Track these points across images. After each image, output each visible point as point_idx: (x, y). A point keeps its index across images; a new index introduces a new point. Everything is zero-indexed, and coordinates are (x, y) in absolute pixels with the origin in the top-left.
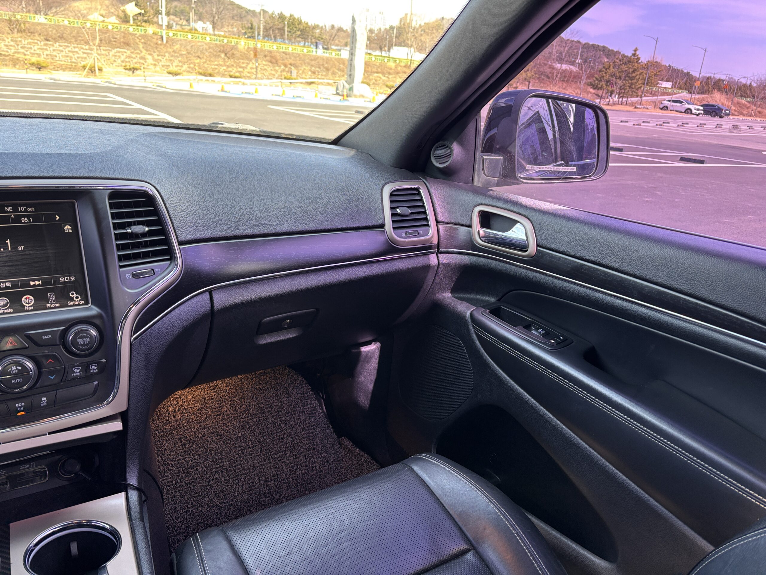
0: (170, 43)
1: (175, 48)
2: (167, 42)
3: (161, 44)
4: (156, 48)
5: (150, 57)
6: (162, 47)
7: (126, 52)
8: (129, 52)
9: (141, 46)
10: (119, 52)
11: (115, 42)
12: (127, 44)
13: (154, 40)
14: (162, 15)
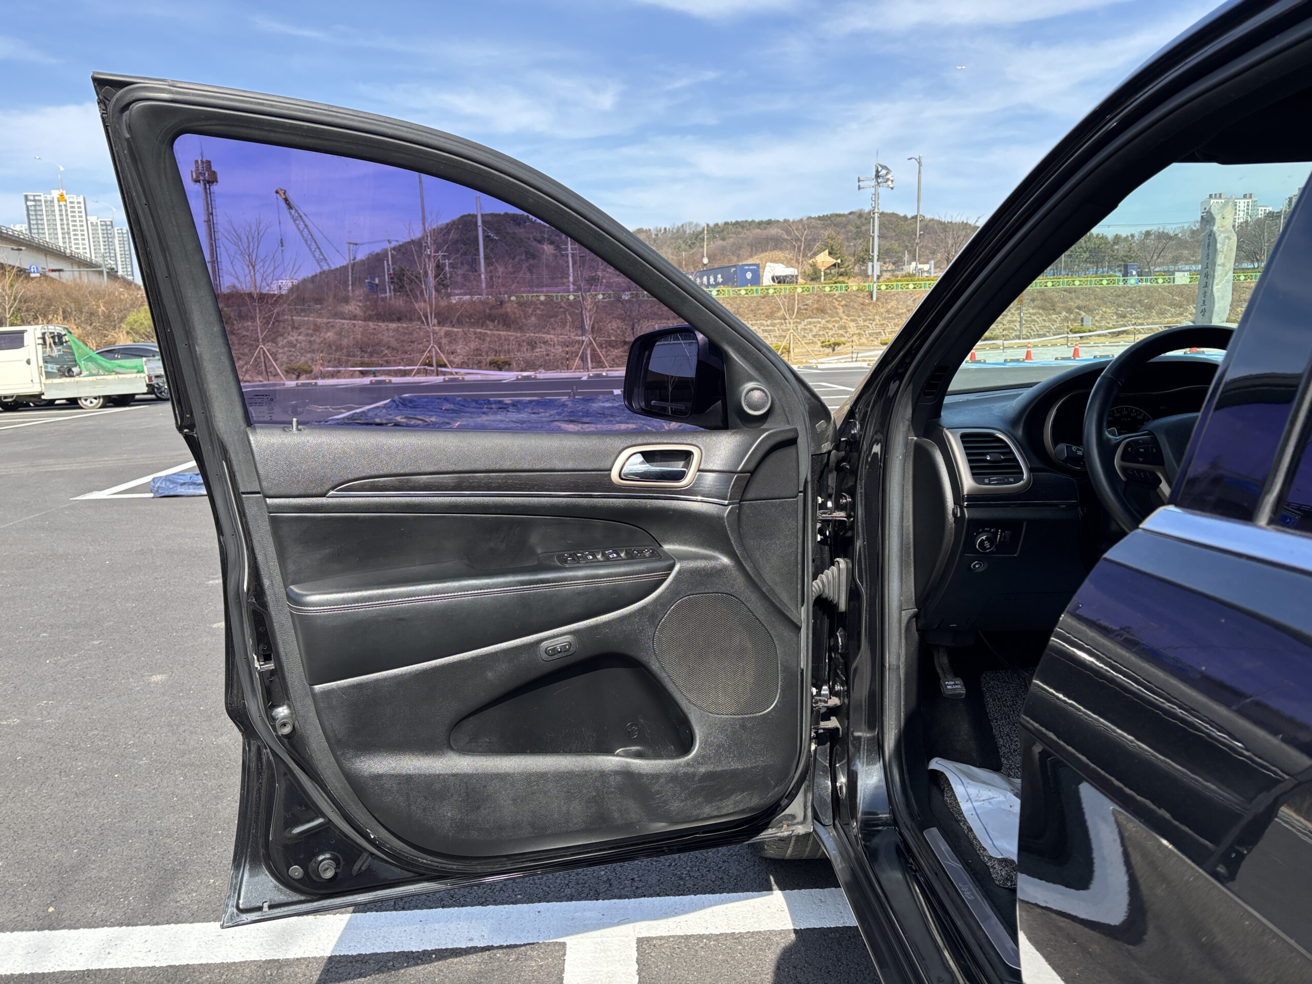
0: (883, 300)
1: (889, 307)
2: (878, 299)
3: (869, 304)
4: (862, 309)
5: (852, 324)
6: (870, 308)
7: (820, 323)
8: (823, 322)
9: (840, 310)
10: (810, 323)
11: (806, 309)
12: (822, 311)
13: (860, 300)
14: (873, 261)
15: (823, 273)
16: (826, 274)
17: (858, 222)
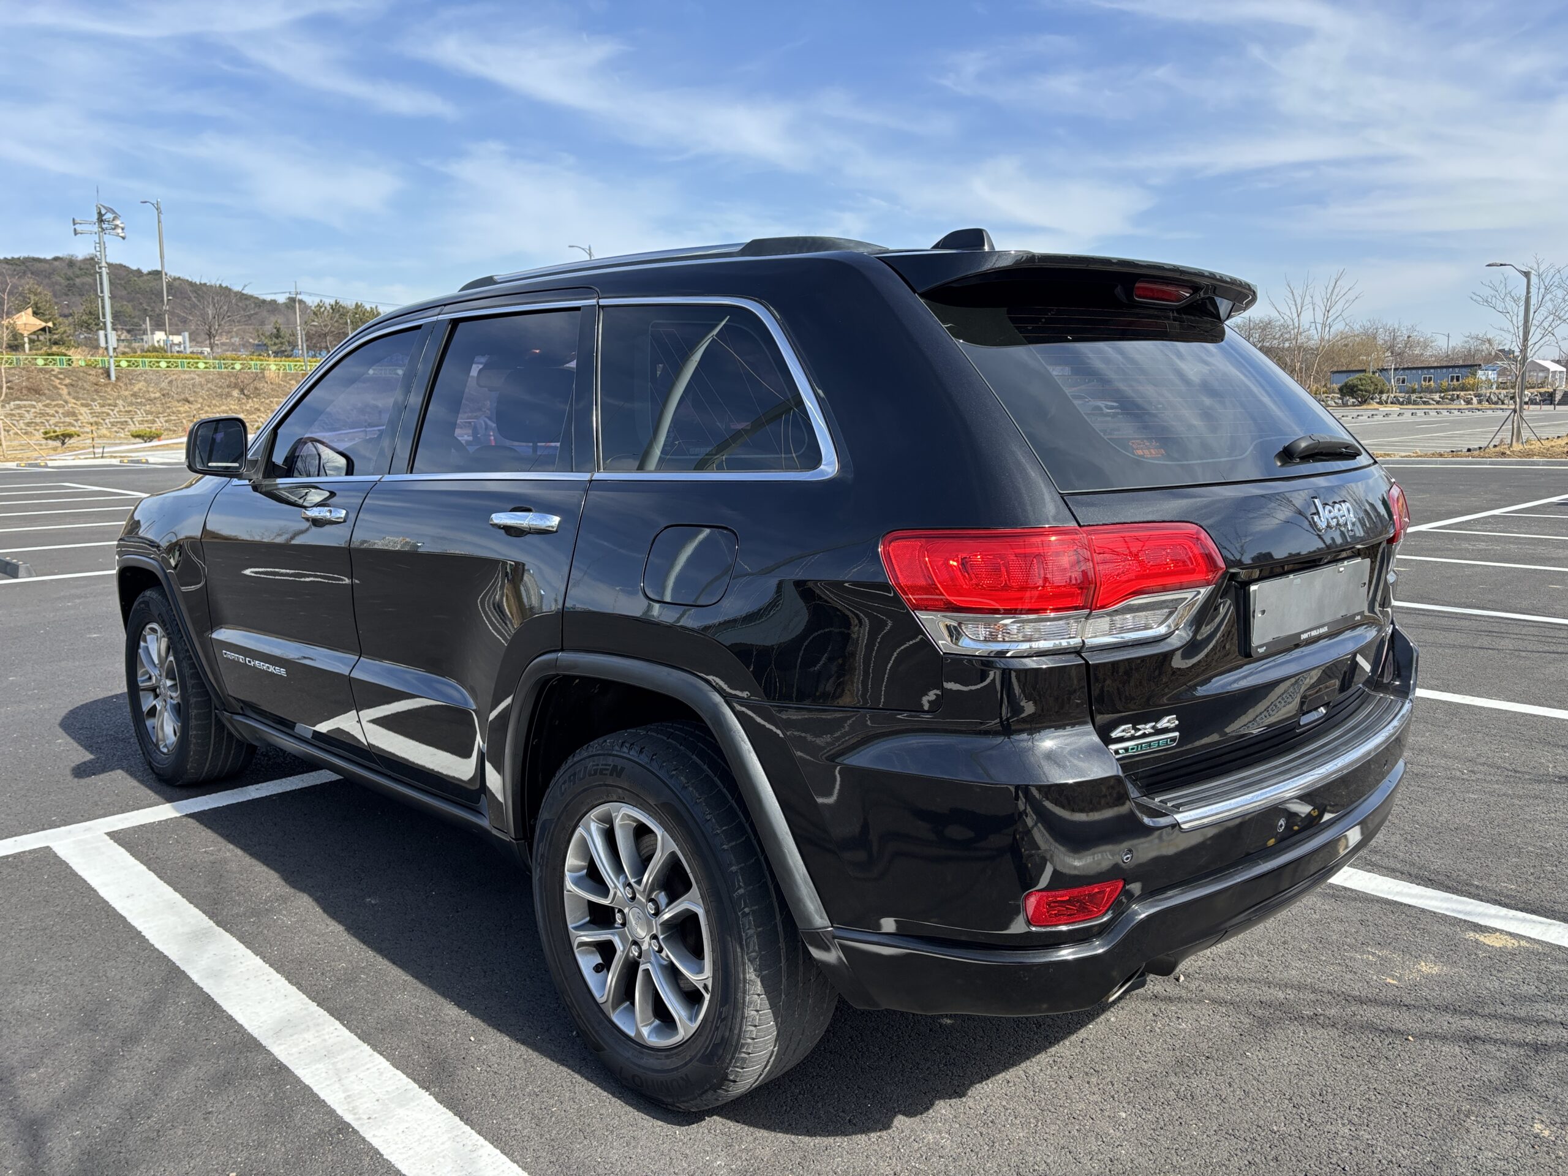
0: (127, 380)
1: (136, 389)
2: (118, 378)
3: (106, 385)
4: (96, 391)
5: (83, 410)
6: (109, 389)
8: (40, 406)
9: (64, 391)
10: (19, 407)
11: (10, 388)
12: (35, 391)
13: (92, 379)
14: (105, 328)
15: (26, 340)
16: (31, 341)
17: (70, 273)
